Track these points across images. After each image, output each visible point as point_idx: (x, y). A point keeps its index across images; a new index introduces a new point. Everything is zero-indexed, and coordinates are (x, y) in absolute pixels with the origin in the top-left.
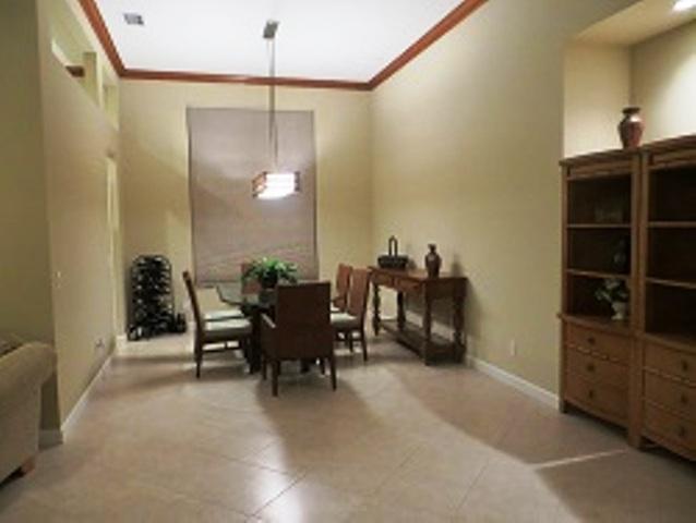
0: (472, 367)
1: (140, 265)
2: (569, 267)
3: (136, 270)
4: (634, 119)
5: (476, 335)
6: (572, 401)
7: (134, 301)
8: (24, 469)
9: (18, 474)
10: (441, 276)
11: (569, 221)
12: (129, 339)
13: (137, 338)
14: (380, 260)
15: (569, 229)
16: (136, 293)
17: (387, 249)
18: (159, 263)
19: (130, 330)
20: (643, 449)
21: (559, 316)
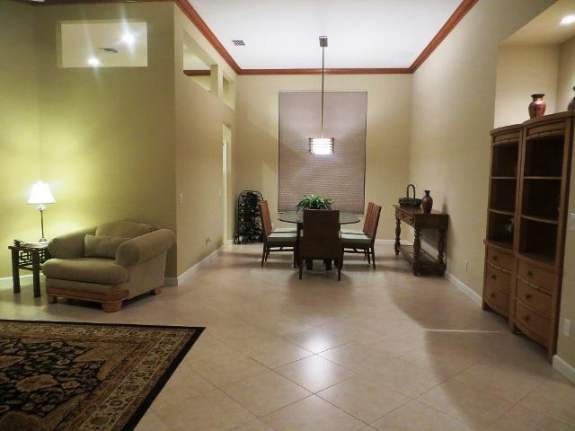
0: (447, 280)
1: (244, 196)
2: (491, 208)
3: (241, 200)
4: (539, 102)
5: (451, 256)
6: (487, 302)
7: (239, 219)
8: (156, 292)
9: (152, 293)
10: (432, 212)
11: (492, 175)
12: (234, 243)
13: (239, 243)
14: (400, 201)
15: (493, 180)
16: (241, 215)
17: (406, 193)
18: (256, 196)
19: (235, 237)
20: (514, 333)
21: (485, 243)
